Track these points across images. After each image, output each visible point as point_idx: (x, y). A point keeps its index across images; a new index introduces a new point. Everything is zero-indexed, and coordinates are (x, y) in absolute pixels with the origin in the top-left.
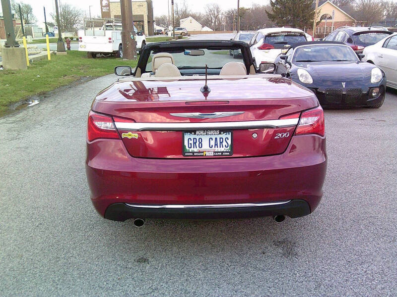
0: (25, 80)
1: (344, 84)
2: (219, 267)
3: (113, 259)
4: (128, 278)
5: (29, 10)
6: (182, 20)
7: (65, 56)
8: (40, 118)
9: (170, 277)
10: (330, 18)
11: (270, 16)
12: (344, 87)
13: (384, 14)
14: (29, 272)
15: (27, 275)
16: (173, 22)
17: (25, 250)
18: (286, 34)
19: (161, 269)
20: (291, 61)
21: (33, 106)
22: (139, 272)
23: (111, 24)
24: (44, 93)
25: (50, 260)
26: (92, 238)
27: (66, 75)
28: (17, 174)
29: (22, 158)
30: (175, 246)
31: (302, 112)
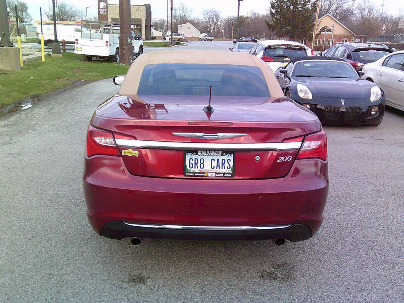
0: (18, 81)
1: (343, 101)
2: (217, 290)
3: (108, 278)
4: (123, 299)
5: (24, 7)
6: (180, 25)
7: (60, 58)
8: (33, 123)
9: (167, 299)
10: (330, 31)
11: (269, 26)
12: (343, 104)
13: (383, 29)
14: (20, 289)
15: (19, 292)
16: (172, 28)
17: (16, 265)
18: (286, 47)
19: (157, 291)
20: (291, 76)
21: (25, 109)
22: (134, 293)
23: (109, 27)
24: (37, 96)
25: (43, 277)
26: (86, 255)
27: (60, 78)
28: (9, 182)
29: (14, 165)
30: (172, 266)
31: (305, 136)
